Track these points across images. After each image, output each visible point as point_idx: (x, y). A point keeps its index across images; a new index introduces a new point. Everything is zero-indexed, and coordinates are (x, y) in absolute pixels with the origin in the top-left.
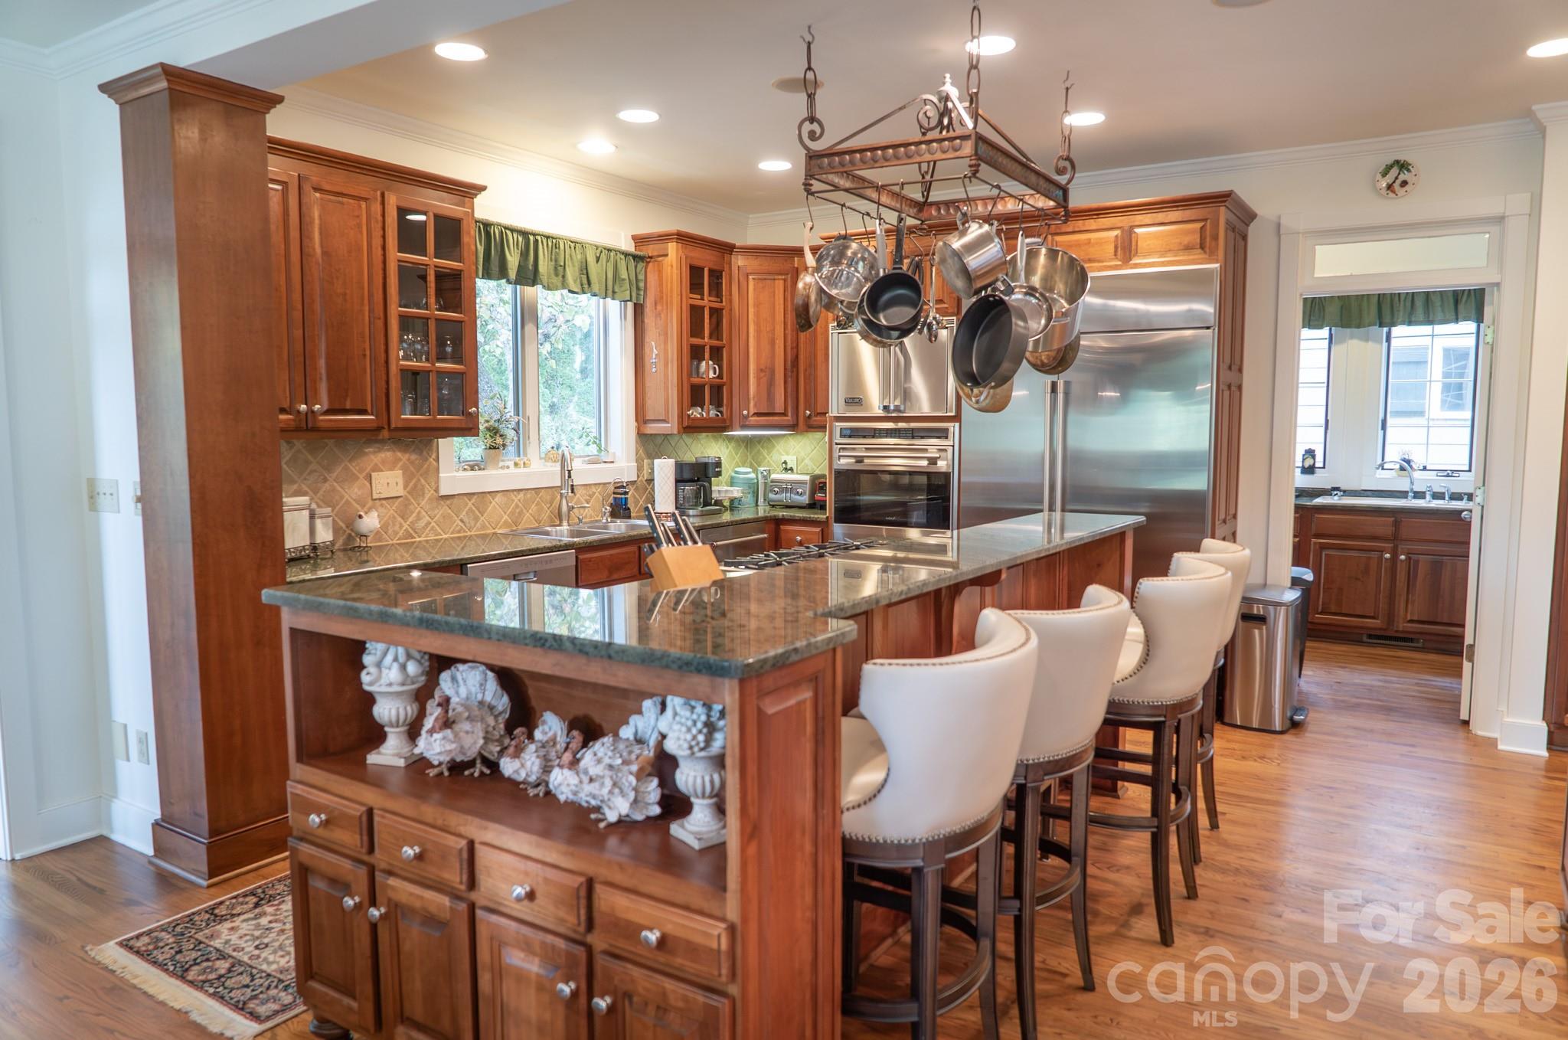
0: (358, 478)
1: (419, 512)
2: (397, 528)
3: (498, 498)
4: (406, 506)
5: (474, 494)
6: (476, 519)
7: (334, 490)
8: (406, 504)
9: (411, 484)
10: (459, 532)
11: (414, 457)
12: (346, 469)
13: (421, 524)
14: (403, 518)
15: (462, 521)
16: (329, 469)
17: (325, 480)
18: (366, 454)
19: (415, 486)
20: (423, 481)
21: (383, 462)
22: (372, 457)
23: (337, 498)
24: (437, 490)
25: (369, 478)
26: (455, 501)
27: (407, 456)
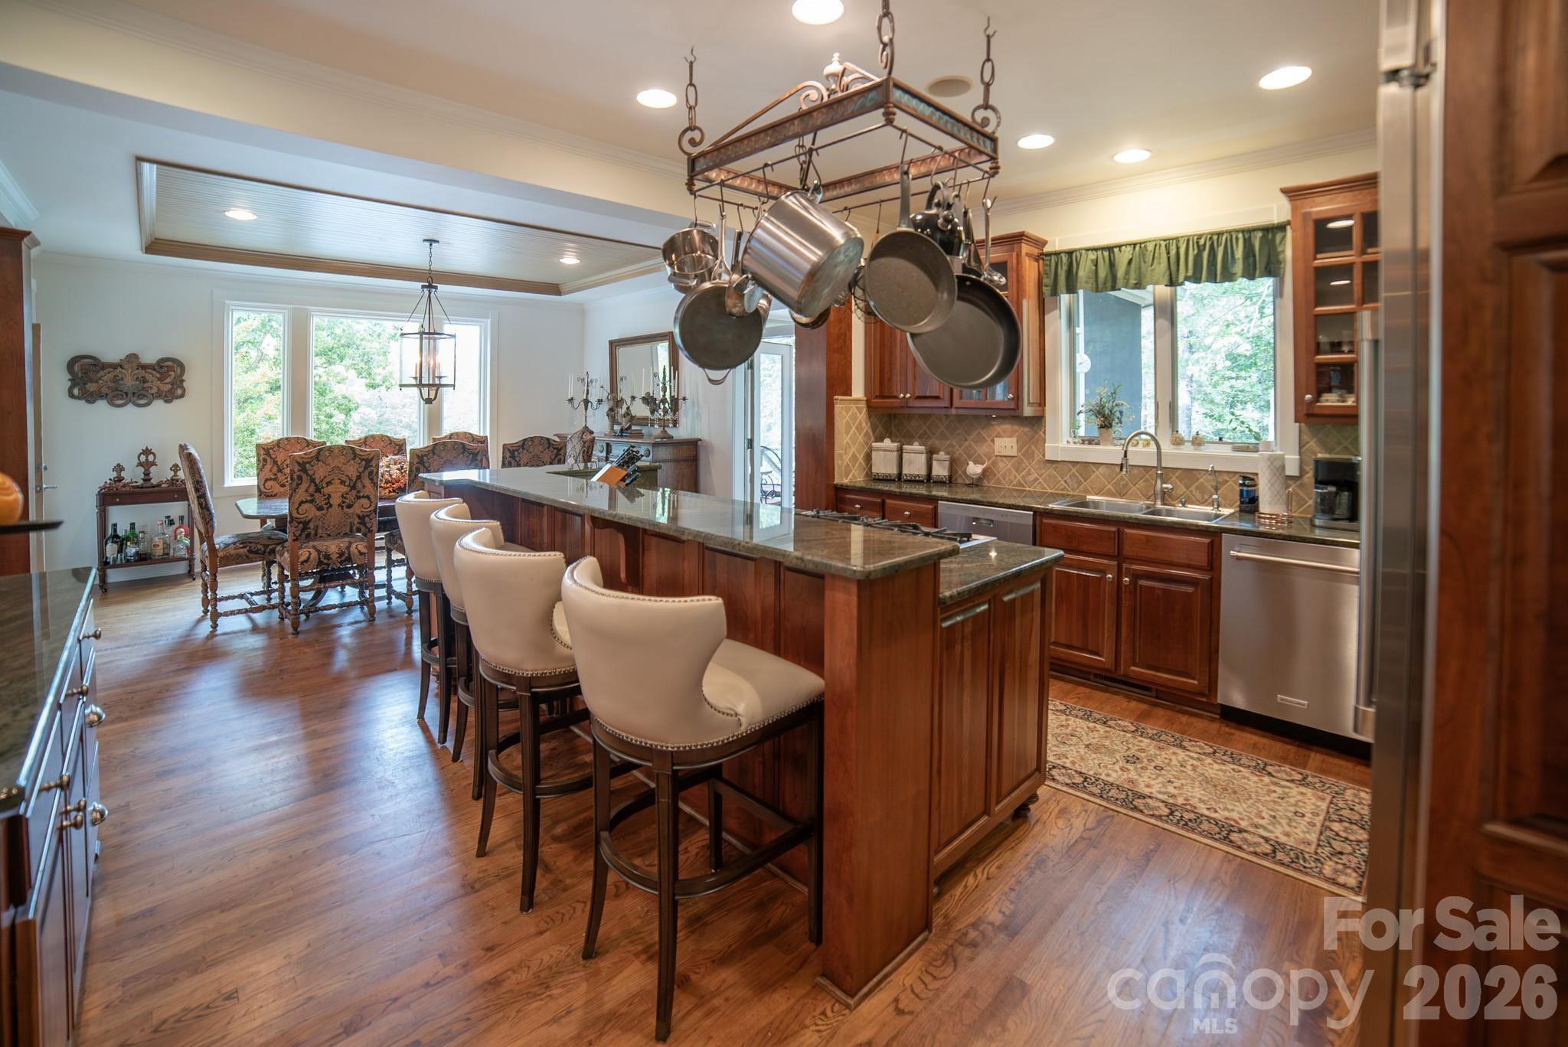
0: (986, 441)
1: (1030, 470)
2: (1012, 477)
3: (1101, 469)
4: (1019, 463)
5: (1078, 462)
6: (1079, 483)
7: (970, 446)
8: (1020, 462)
9: (1024, 449)
10: (1063, 490)
11: (1026, 429)
12: (979, 433)
13: (1030, 478)
14: (1017, 471)
15: (1066, 482)
16: (969, 434)
17: (966, 440)
18: (993, 425)
19: (1027, 450)
20: (1033, 448)
21: (1004, 431)
22: (997, 427)
23: (973, 452)
24: (1044, 455)
25: (993, 441)
26: (1060, 466)
27: (1022, 429)
